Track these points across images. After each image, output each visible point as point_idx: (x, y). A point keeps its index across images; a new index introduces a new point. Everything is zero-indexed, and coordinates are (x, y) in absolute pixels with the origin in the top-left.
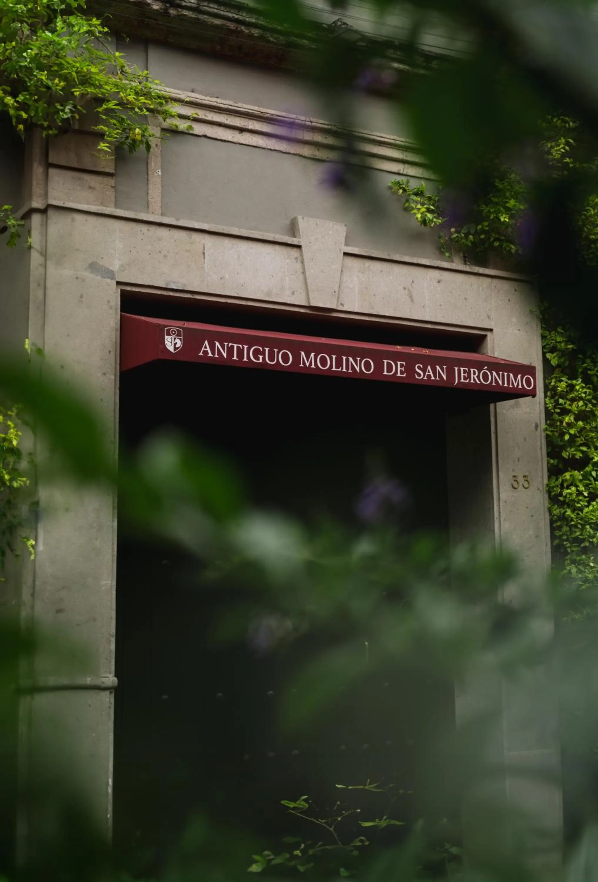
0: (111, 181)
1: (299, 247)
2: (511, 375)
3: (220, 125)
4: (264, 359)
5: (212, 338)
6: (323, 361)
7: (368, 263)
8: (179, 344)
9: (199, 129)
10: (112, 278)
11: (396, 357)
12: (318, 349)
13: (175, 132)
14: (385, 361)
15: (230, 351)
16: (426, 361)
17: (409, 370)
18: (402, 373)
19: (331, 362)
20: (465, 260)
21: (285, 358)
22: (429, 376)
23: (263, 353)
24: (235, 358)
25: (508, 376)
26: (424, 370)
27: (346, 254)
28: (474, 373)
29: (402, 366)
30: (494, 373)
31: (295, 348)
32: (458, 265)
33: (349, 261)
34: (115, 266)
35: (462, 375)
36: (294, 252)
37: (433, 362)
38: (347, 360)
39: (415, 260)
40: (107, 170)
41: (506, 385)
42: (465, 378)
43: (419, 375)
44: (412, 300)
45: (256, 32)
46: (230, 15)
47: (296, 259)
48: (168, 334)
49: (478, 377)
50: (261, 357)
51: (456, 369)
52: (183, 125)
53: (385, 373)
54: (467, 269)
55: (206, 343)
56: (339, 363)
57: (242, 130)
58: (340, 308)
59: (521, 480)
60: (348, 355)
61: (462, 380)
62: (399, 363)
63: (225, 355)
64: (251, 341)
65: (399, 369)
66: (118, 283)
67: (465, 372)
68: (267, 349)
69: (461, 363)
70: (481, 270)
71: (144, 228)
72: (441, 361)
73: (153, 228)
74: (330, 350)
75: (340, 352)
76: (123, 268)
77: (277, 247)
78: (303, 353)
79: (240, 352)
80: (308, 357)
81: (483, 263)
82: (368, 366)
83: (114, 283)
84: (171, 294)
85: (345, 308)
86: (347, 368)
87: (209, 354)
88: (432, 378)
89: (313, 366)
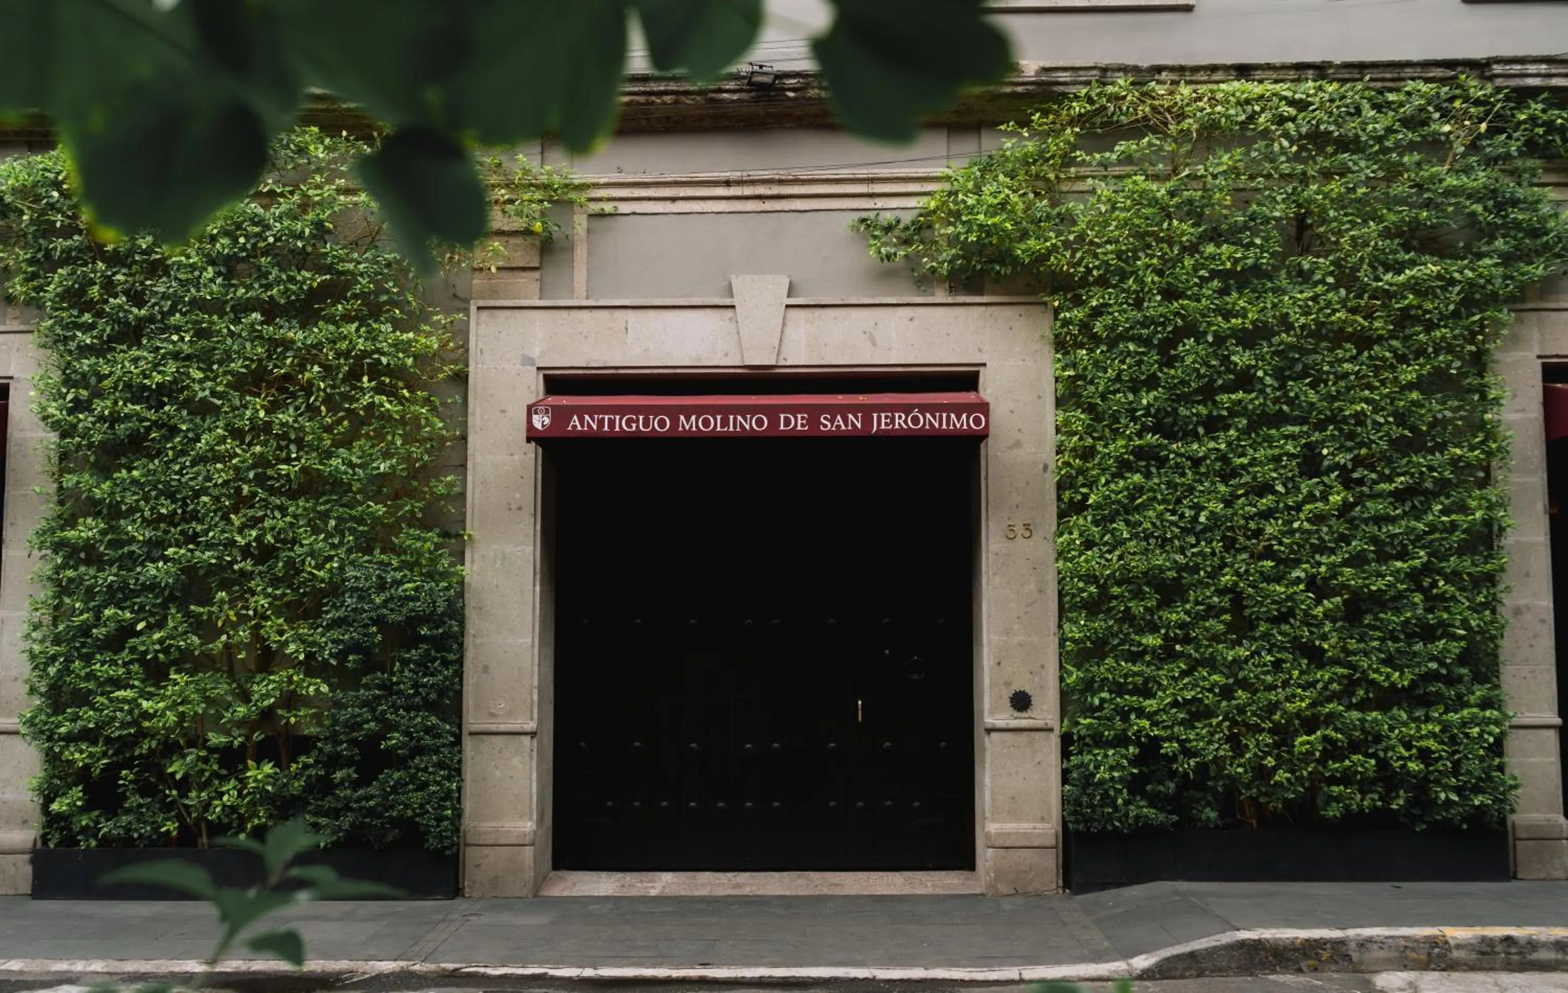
0: (537, 275)
1: (733, 307)
2: (953, 416)
3: (649, 199)
4: (638, 427)
5: (581, 411)
6: (706, 423)
7: (818, 312)
8: (547, 421)
9: (624, 208)
10: (533, 365)
11: (795, 410)
12: (699, 410)
13: (602, 215)
14: (782, 416)
15: (601, 423)
16: (833, 411)
17: (813, 421)
18: (802, 425)
19: (716, 424)
20: (952, 290)
21: (662, 423)
22: (839, 427)
23: (637, 421)
24: (606, 428)
25: (948, 418)
26: (832, 421)
27: (788, 306)
28: (900, 417)
29: (803, 418)
30: (928, 415)
31: (673, 413)
32: (941, 296)
33: (793, 313)
34: (535, 353)
35: (883, 421)
36: (728, 313)
37: (844, 410)
38: (735, 420)
39: (877, 301)
40: (532, 265)
41: (944, 427)
42: (886, 424)
43: (825, 426)
44: (874, 344)
45: (668, 99)
46: (636, 89)
47: (730, 319)
48: (536, 413)
49: (906, 422)
50: (634, 425)
51: (875, 415)
52: (608, 207)
53: (782, 428)
54: (950, 300)
55: (575, 417)
56: (725, 423)
57: (674, 199)
58: (782, 363)
59: (1020, 530)
60: (735, 414)
61: (883, 427)
62: (799, 416)
63: (595, 427)
64: (621, 410)
65: (799, 422)
66: (539, 369)
67: (886, 417)
68: (641, 417)
69: (880, 408)
70: (969, 299)
71: (564, 313)
72: (854, 409)
73: (574, 313)
74: (714, 410)
75: (725, 411)
76: (543, 354)
77: (708, 311)
78: (682, 417)
79: (612, 423)
80: (688, 420)
81: (980, 293)
82: (760, 422)
83: (535, 369)
84: (594, 372)
85: (789, 363)
86: (735, 427)
87: (579, 428)
88: (843, 428)
89: (694, 429)
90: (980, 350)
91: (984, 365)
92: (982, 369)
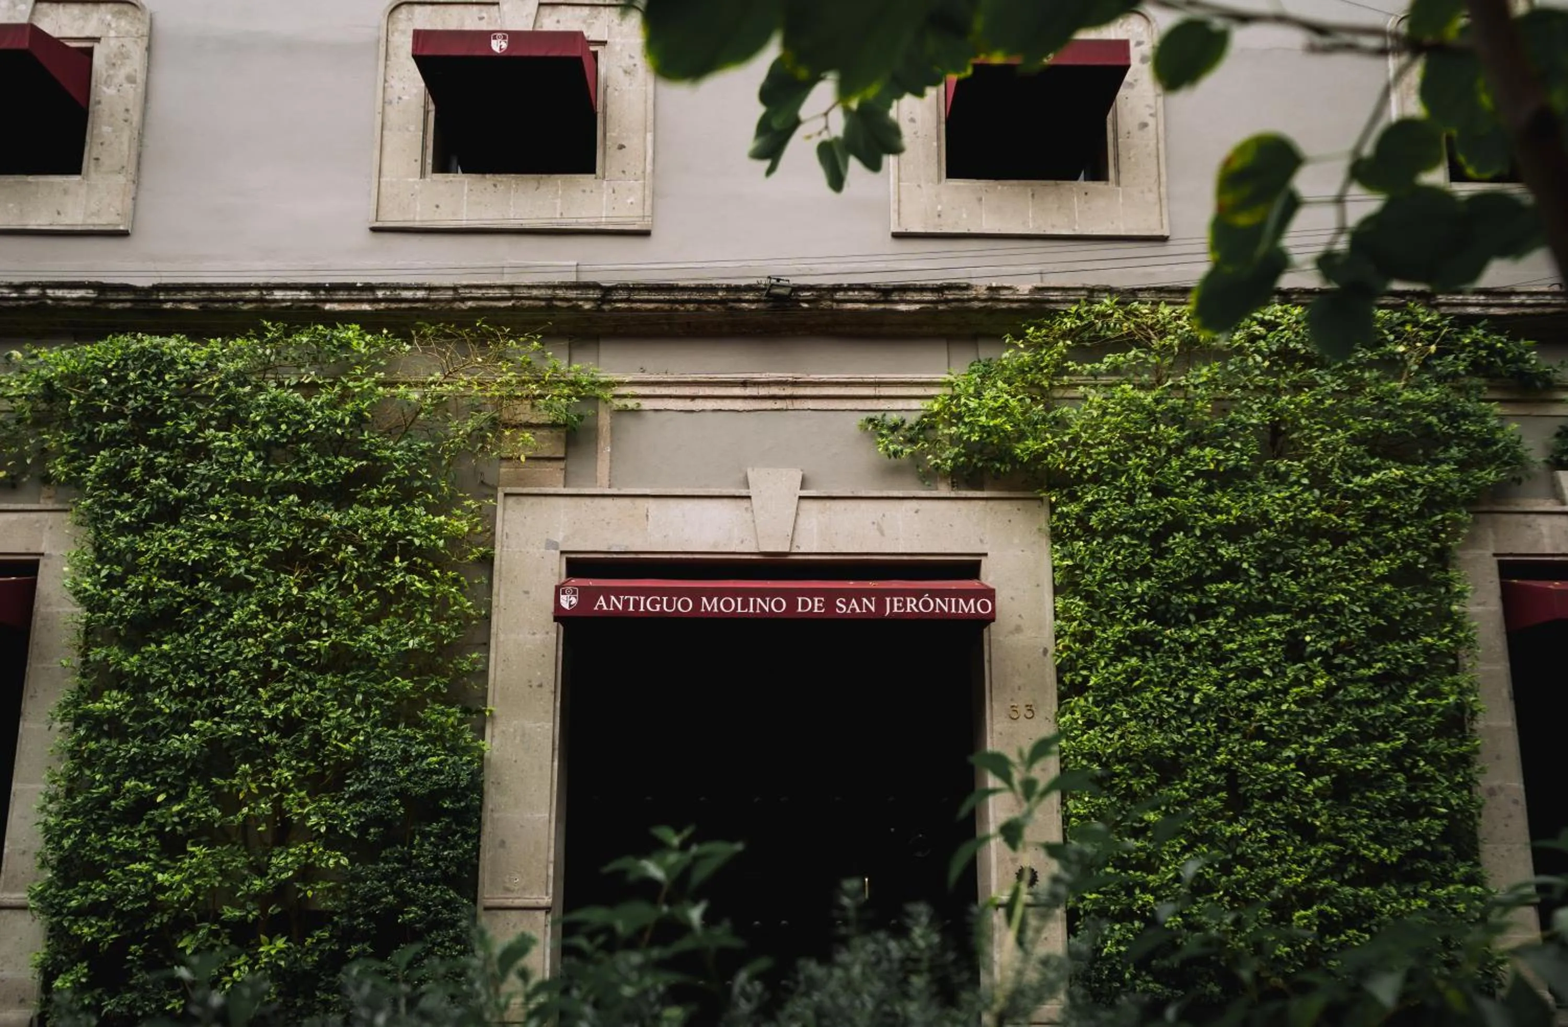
0: (562, 465)
1: (749, 497)
2: (961, 601)
3: (670, 397)
4: (661, 607)
5: (607, 592)
6: (727, 605)
7: (829, 503)
8: (574, 601)
9: (646, 404)
10: (556, 549)
11: (812, 593)
12: (721, 593)
13: (625, 411)
14: (800, 599)
15: (626, 603)
16: (848, 595)
17: (830, 604)
18: (819, 608)
19: (737, 605)
20: (954, 485)
21: (685, 605)
22: (853, 610)
23: (661, 602)
24: (631, 609)
25: (957, 603)
26: (847, 604)
27: (801, 498)
28: (912, 602)
29: (819, 601)
30: (938, 600)
31: (696, 595)
32: (944, 491)
33: (806, 504)
34: (559, 538)
35: (896, 604)
36: (744, 503)
37: (859, 594)
38: (755, 602)
39: (885, 494)
40: (558, 455)
41: (953, 611)
42: (899, 608)
43: (841, 609)
44: (882, 534)
45: (691, 307)
46: (661, 297)
47: (746, 509)
48: (564, 593)
49: (917, 606)
50: (658, 606)
51: (888, 599)
52: (631, 404)
53: (800, 610)
54: (953, 494)
55: (602, 598)
56: (745, 605)
57: (693, 398)
58: (795, 550)
59: (1023, 711)
60: (755, 596)
61: (896, 610)
62: (816, 599)
63: (620, 607)
64: (647, 592)
65: (816, 604)
66: (562, 552)
67: (899, 601)
68: (665, 599)
69: (893, 593)
70: (970, 494)
71: (588, 501)
72: (868, 593)
73: (597, 500)
74: (735, 593)
75: (746, 594)
76: (566, 538)
77: (725, 501)
78: (704, 599)
79: (637, 604)
80: (710, 602)
81: (980, 488)
82: (778, 605)
83: (558, 553)
84: (615, 556)
85: (802, 550)
86: (755, 609)
87: (605, 608)
88: (858, 611)
89: (716, 610)
90: (981, 541)
91: (986, 555)
92: (983, 559)
